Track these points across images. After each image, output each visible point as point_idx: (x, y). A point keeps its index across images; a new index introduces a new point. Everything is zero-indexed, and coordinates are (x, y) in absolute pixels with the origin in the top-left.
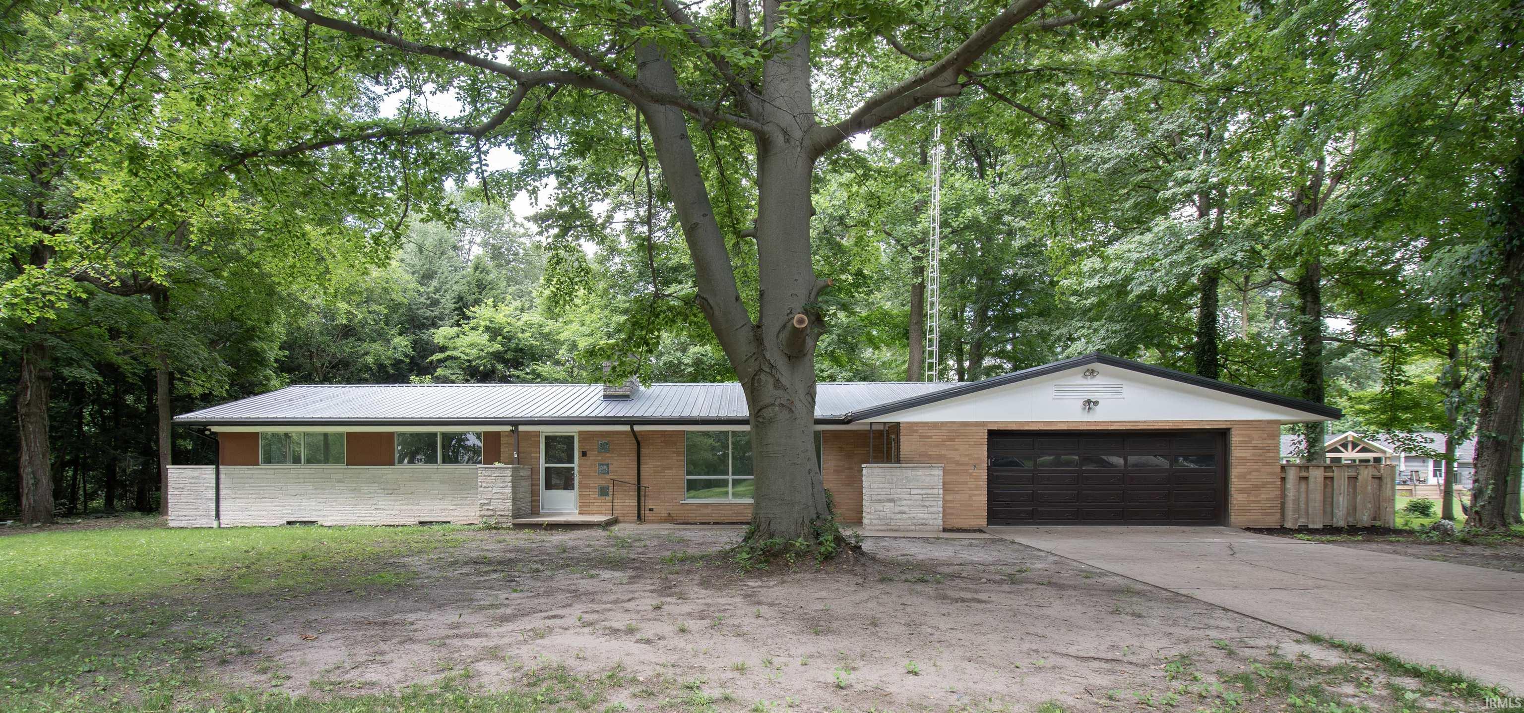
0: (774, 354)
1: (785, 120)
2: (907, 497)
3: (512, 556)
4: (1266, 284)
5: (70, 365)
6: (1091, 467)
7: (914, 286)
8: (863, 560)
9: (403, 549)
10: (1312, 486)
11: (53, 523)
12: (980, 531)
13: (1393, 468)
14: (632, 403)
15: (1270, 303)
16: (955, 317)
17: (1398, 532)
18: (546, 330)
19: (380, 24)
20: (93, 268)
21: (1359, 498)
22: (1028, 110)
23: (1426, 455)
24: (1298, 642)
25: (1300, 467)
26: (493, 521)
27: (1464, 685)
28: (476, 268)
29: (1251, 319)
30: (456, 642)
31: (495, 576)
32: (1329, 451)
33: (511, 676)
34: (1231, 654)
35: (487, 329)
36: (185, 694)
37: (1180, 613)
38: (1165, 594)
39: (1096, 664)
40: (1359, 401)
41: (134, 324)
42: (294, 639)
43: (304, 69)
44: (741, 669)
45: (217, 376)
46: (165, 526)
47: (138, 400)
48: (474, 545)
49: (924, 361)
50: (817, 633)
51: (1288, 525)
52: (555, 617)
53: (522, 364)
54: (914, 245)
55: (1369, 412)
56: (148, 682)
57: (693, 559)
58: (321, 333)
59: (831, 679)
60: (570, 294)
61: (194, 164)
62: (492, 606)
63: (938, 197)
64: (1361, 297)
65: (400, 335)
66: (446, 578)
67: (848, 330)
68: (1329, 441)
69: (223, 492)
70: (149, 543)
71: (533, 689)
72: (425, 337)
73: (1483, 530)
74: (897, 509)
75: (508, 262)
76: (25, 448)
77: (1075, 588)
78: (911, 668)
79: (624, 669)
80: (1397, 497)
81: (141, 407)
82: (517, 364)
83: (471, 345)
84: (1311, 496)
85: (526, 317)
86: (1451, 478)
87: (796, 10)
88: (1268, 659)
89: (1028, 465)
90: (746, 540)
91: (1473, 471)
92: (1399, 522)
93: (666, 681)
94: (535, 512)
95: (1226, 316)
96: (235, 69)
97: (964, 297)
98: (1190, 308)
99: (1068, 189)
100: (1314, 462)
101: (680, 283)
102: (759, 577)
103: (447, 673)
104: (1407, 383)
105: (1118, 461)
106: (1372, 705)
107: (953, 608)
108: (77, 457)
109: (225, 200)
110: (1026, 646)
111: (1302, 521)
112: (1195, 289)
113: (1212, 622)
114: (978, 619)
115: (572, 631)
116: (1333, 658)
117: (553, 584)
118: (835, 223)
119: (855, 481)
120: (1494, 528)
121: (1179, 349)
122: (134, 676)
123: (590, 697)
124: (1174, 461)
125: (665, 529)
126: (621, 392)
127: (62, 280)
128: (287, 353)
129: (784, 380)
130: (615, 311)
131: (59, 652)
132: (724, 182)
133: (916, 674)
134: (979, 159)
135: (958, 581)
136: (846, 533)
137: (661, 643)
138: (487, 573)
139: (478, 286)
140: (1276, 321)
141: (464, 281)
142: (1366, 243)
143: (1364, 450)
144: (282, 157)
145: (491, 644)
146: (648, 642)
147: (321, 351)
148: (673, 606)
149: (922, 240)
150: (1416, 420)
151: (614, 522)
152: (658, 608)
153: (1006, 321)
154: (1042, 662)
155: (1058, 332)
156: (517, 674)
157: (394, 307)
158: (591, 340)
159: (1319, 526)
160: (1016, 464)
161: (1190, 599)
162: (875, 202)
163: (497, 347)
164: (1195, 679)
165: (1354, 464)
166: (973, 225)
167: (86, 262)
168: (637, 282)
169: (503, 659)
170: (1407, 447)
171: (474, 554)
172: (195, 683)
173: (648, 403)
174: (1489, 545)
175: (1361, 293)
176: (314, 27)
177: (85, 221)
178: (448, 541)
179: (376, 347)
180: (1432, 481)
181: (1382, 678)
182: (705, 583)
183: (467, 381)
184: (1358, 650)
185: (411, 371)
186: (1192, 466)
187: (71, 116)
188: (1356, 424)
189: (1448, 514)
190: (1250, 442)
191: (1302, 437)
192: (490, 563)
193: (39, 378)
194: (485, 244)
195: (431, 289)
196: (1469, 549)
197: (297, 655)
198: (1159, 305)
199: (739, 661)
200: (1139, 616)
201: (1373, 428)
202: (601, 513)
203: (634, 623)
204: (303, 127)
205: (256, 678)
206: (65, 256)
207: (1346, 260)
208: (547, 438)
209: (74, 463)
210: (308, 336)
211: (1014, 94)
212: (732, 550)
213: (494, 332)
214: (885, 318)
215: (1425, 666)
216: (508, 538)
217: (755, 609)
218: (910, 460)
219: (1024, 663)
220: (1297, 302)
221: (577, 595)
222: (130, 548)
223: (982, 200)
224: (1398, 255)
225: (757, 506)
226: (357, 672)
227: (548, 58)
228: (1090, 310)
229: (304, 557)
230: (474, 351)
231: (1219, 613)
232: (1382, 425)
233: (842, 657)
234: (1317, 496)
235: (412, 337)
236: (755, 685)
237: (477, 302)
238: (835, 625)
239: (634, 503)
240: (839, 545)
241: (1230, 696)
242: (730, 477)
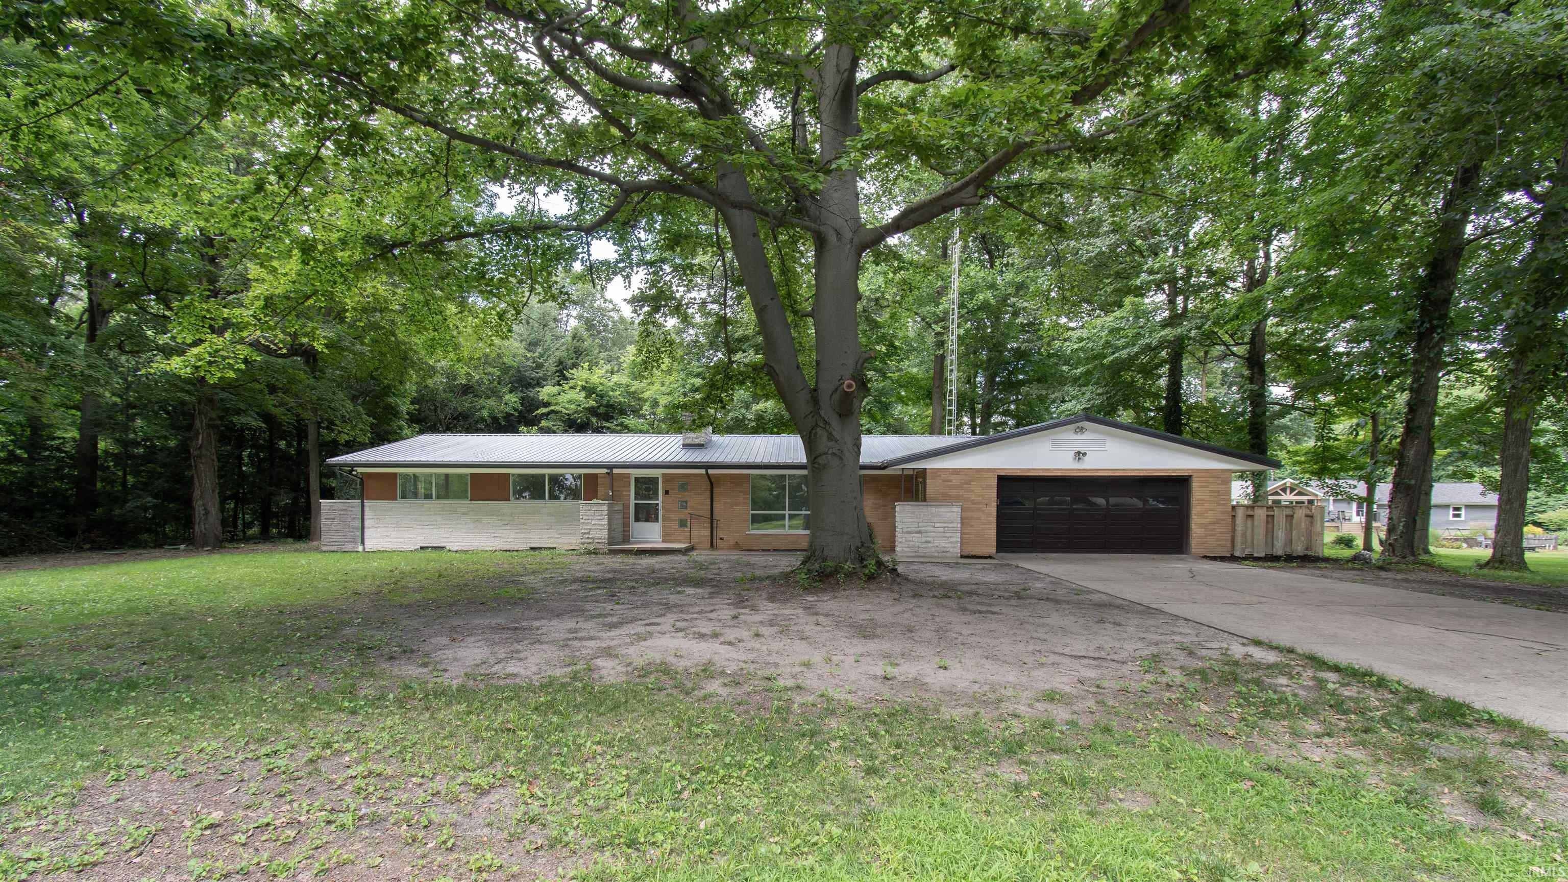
0: (828, 412)
1: (839, 222)
2: (930, 529)
3: (611, 575)
4: (1223, 358)
5: (238, 414)
6: (1080, 506)
7: (936, 356)
8: (899, 580)
9: (519, 569)
10: (1256, 523)
11: (221, 547)
12: (990, 557)
13: (1323, 508)
14: (706, 451)
15: (1224, 373)
16: (969, 382)
17: (1327, 560)
18: (632, 389)
19: (505, 138)
20: (264, 337)
21: (1294, 533)
22: (1032, 215)
23: (1350, 499)
24: (1244, 644)
25: (1247, 507)
26: (592, 547)
27: (1374, 679)
28: (574, 337)
29: (1209, 385)
30: (576, 644)
31: (599, 592)
32: (1272, 495)
33: (624, 670)
34: (1191, 654)
35: (584, 388)
36: (365, 683)
37: (1151, 622)
38: (1140, 608)
39: (1086, 661)
40: (1296, 453)
41: (292, 381)
42: (445, 641)
43: (446, 176)
44: (807, 665)
45: (361, 426)
46: (317, 550)
47: (289, 445)
48: (578, 567)
49: (944, 417)
50: (865, 637)
51: (1237, 554)
52: (653, 624)
53: (612, 417)
54: (936, 323)
55: (1304, 463)
56: (332, 673)
57: (761, 579)
58: (445, 391)
59: (880, 672)
60: (657, 361)
61: (350, 253)
62: (600, 615)
63: (957, 284)
64: (1299, 370)
65: (511, 392)
66: (560, 594)
67: (882, 392)
68: (1271, 486)
69: (367, 523)
70: (309, 564)
71: (644, 680)
72: (531, 395)
73: (1395, 560)
74: (924, 540)
75: (599, 332)
76: (197, 484)
77: (1068, 603)
78: (942, 664)
79: (714, 664)
80: (1326, 532)
81: (292, 451)
82: (608, 417)
83: (570, 402)
84: (1256, 531)
85: (615, 378)
86: (1371, 517)
87: (859, 145)
88: (1220, 657)
89: (1028, 504)
90: (804, 563)
91: (1388, 511)
92: (1328, 552)
93: (749, 673)
94: (626, 539)
95: (1189, 384)
96: (389, 176)
97: (977, 366)
98: (1160, 377)
99: (1061, 277)
100: (1259, 504)
101: (744, 351)
102: (816, 594)
103: (574, 667)
104: (1336, 439)
105: (1101, 501)
106: (1302, 692)
107: (971, 618)
108: (238, 492)
109: (374, 283)
110: (1031, 648)
111: (1248, 551)
112: (1164, 362)
113: (1176, 629)
114: (993, 626)
115: (668, 635)
116: (1271, 657)
117: (648, 598)
118: (872, 304)
119: (889, 517)
120: (1404, 557)
121: (1151, 410)
122: (320, 669)
123: (690, 685)
124: (1145, 502)
125: (735, 555)
126: (697, 441)
127: (239, 347)
128: (417, 407)
129: (835, 433)
130: (690, 374)
131: (254, 650)
132: (785, 270)
133: (946, 668)
134: (989, 252)
135: (975, 597)
136: (886, 558)
137: (741, 644)
138: (592, 589)
139: (575, 352)
140: (1230, 387)
141: (563, 348)
142: (1303, 325)
143: (1300, 494)
144: (424, 247)
145: (604, 645)
146: (730, 643)
147: (444, 405)
148: (746, 616)
149: (943, 318)
150: (1341, 470)
151: (691, 549)
152: (735, 617)
153: (1011, 386)
154: (1044, 660)
155: (1053, 396)
156: (629, 669)
157: (506, 369)
158: (670, 398)
159: (1262, 555)
160: (1021, 504)
161: (1160, 612)
162: (907, 286)
163: (592, 403)
164: (1163, 672)
165: (1291, 506)
166: (985, 306)
167: (258, 333)
168: (708, 351)
169: (616, 656)
170: (1335, 492)
171: (580, 574)
172: (372, 675)
173: (720, 451)
174: (1401, 571)
175: (1299, 366)
176: (456, 142)
177: (257, 298)
178: (555, 564)
179: (491, 402)
180: (1356, 519)
181: (1310, 673)
182: (771, 598)
183: (565, 431)
184: (1291, 651)
185: (519, 422)
186: (1161, 506)
187: (254, 213)
188: (1293, 472)
189: (1368, 546)
190: (1206, 487)
191: (1249, 483)
192: (594, 582)
193: (209, 426)
194: (580, 317)
195: (536, 354)
196: (1383, 574)
197: (449, 654)
198: (1135, 374)
199: (806, 658)
200: (1120, 625)
201: (1307, 476)
202: (680, 542)
203: (718, 629)
204: (443, 224)
205: (421, 670)
206: (239, 327)
207: (1287, 339)
208: (637, 479)
209: (234, 497)
210: (434, 392)
211: (1022, 204)
212: (793, 572)
213: (589, 390)
214: (909, 382)
215: (1343, 663)
216: (605, 561)
217: (814, 618)
218: (935, 500)
219: (1030, 660)
220: (1246, 373)
221: (668, 607)
222: (293, 568)
223: (993, 286)
224: (1330, 335)
225: (813, 535)
226: (500, 666)
227: (642, 168)
228: (1080, 378)
229: (440, 576)
230: (573, 406)
231: (1181, 622)
232: (1313, 473)
233: (887, 656)
234: (1260, 533)
235: (522, 395)
236: (820, 677)
237: (574, 366)
238: (879, 631)
239: (708, 533)
240: (879, 567)
241: (1191, 685)
242: (787, 513)
